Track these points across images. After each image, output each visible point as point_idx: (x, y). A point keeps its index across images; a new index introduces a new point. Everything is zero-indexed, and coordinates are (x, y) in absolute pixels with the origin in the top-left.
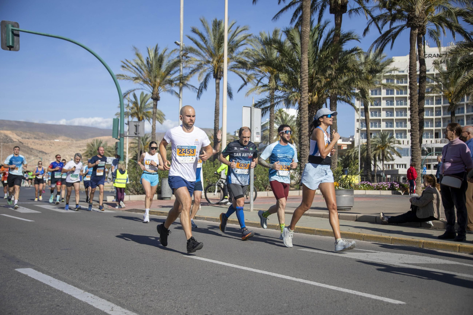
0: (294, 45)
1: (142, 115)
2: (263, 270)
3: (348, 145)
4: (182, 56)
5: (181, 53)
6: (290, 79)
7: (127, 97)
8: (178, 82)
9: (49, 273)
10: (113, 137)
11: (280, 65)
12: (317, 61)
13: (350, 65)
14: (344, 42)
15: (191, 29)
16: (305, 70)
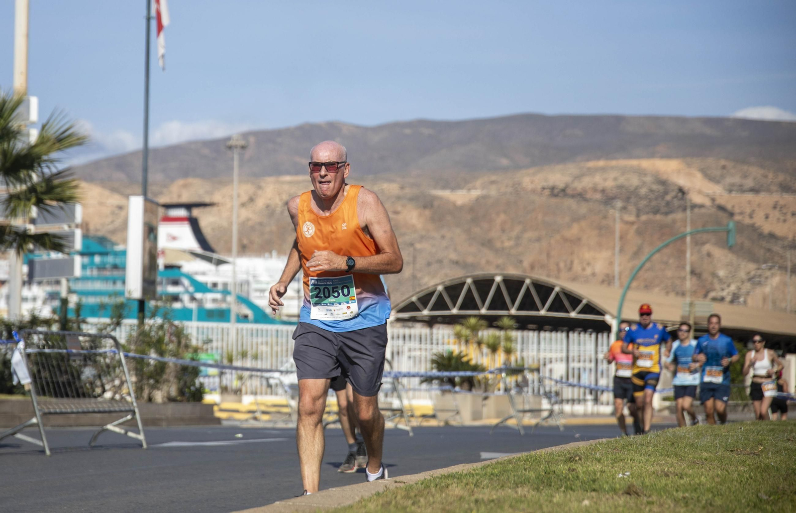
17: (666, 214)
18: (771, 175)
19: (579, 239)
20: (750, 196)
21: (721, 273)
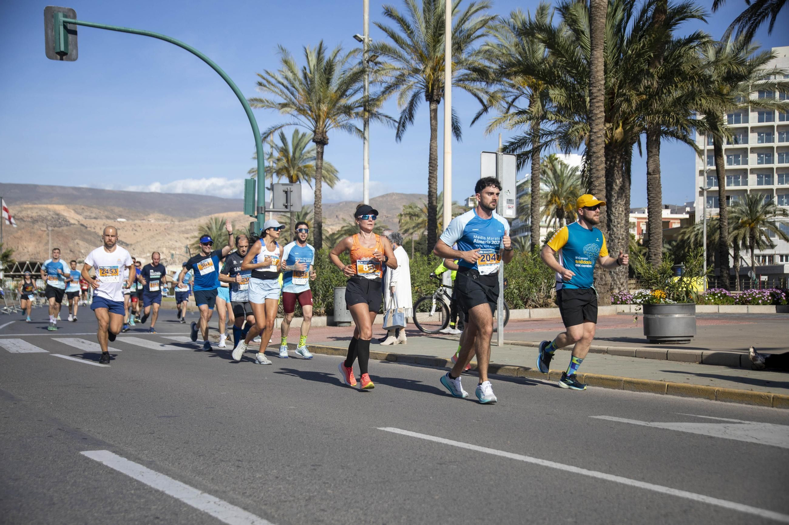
0: (578, 33)
1: (296, 172)
2: (525, 454)
3: (682, 220)
4: (368, 62)
5: (366, 55)
6: (570, 97)
7: (269, 139)
8: (362, 109)
9: (139, 459)
10: (245, 213)
11: (551, 73)
12: (621, 63)
13: (686, 68)
14: (675, 24)
15: (383, 10)
16: (599, 81)
17: (59, 227)
18: (102, 212)
19: (21, 237)
20: (94, 220)
21: (82, 251)
